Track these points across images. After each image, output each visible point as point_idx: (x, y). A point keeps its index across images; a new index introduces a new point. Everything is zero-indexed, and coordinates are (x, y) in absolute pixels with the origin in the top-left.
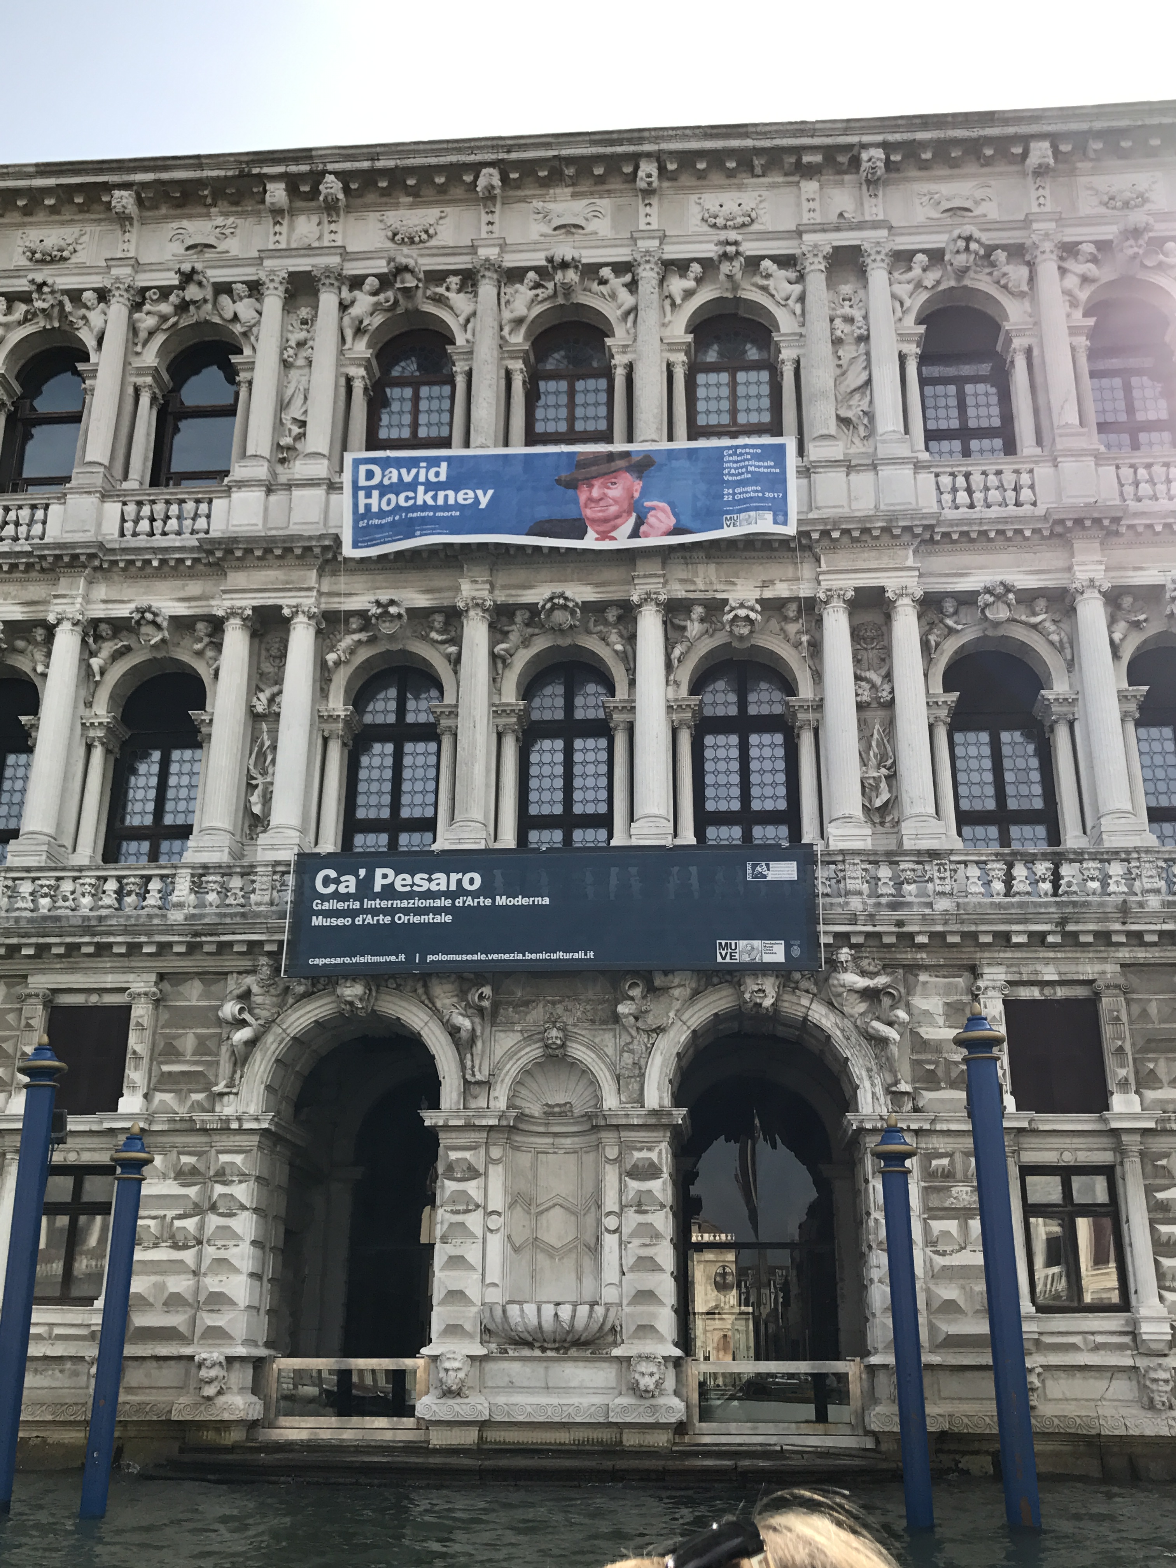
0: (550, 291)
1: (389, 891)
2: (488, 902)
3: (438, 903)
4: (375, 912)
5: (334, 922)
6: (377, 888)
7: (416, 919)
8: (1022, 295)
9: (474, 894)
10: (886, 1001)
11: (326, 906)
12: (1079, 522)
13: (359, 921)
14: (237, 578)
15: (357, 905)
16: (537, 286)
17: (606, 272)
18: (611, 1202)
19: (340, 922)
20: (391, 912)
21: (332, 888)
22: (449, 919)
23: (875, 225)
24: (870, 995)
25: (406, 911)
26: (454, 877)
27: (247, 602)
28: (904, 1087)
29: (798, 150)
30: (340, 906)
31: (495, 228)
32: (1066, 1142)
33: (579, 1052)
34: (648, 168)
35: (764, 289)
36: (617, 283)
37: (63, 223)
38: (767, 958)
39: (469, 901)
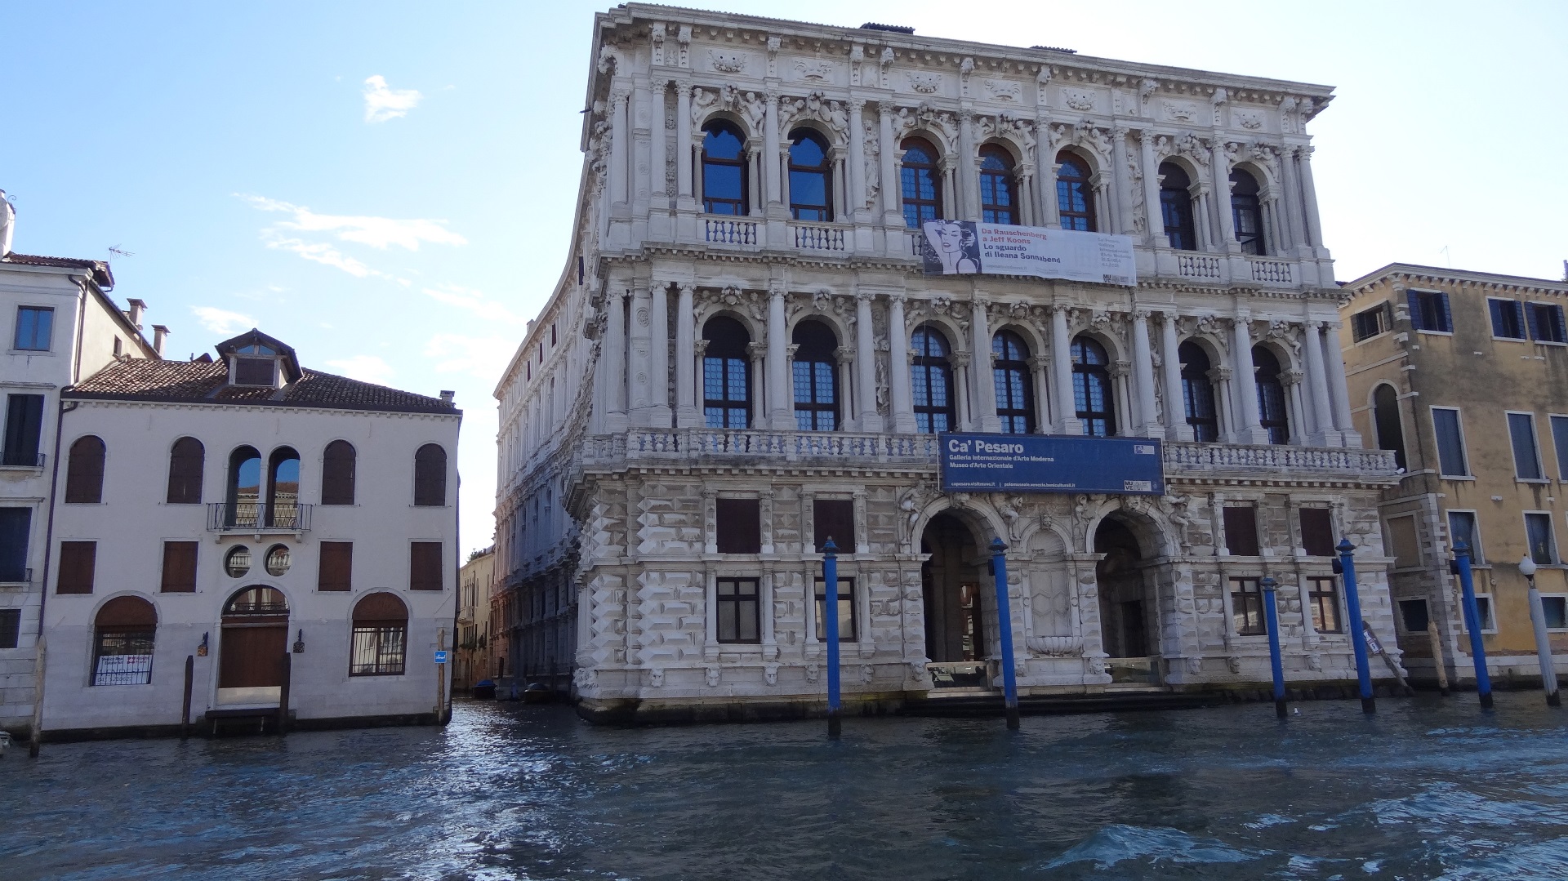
0: (992, 130)
1: (983, 452)
2: (1028, 459)
3: (1005, 459)
4: (979, 462)
5: (960, 466)
6: (978, 451)
7: (998, 466)
8: (1205, 165)
9: (1021, 455)
10: (1183, 508)
11: (955, 458)
12: (1243, 290)
13: (971, 466)
14: (864, 277)
15: (969, 458)
16: (986, 125)
17: (1020, 124)
18: (1074, 593)
19: (963, 466)
20: (986, 462)
21: (957, 450)
22: (1011, 466)
23: (1148, 120)
24: (1176, 505)
25: (992, 462)
26: (1011, 446)
27: (873, 292)
28: (1188, 544)
29: (1116, 75)
30: (962, 458)
31: (968, 90)
32: (1246, 567)
33: (1055, 527)
34: (1045, 71)
35: (1093, 144)
36: (1026, 130)
37: (731, 47)
38: (1145, 490)
39: (1019, 459)
